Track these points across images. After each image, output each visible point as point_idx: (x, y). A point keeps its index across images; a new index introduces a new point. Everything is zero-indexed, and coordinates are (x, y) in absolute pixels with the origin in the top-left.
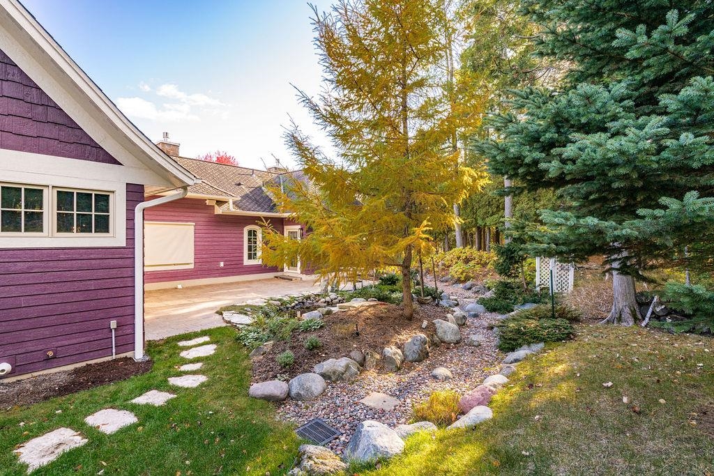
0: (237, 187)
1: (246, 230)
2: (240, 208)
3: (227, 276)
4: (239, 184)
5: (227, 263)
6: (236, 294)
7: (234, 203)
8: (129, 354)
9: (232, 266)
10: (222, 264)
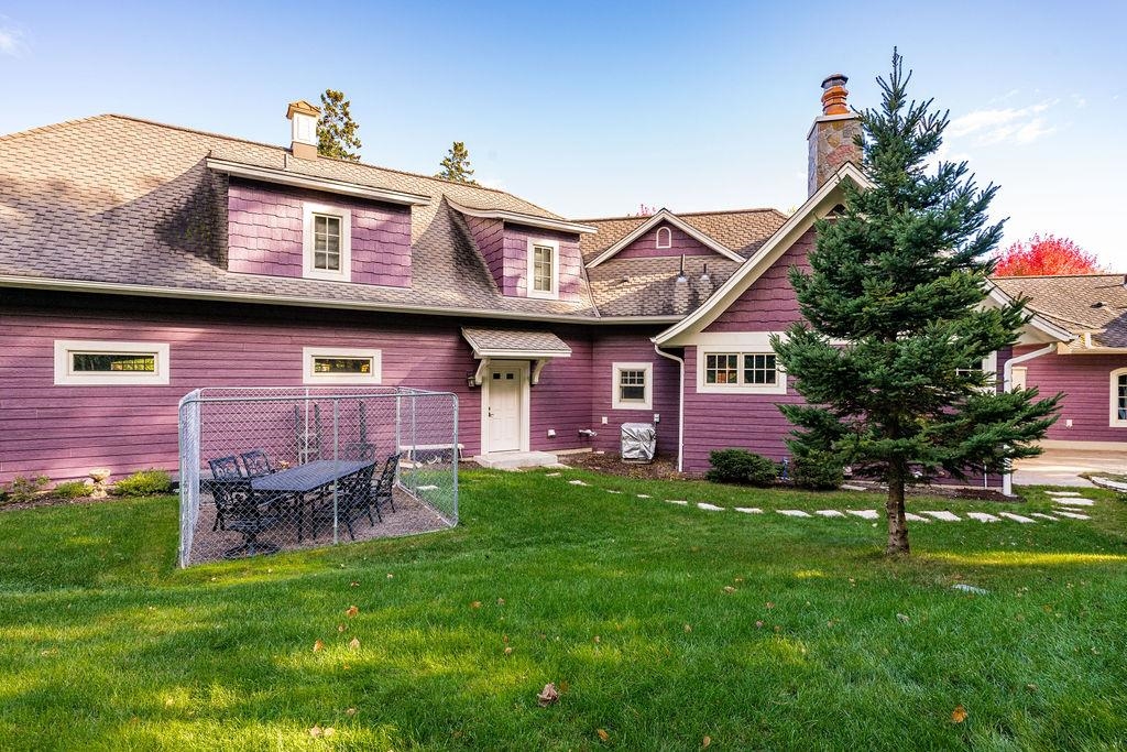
0: (1095, 311)
1: (1114, 376)
2: (1103, 343)
3: (1078, 440)
4: (1100, 305)
5: (1078, 422)
6: (1102, 463)
7: (1093, 336)
8: (998, 489)
9: (1088, 427)
10: (1069, 423)
